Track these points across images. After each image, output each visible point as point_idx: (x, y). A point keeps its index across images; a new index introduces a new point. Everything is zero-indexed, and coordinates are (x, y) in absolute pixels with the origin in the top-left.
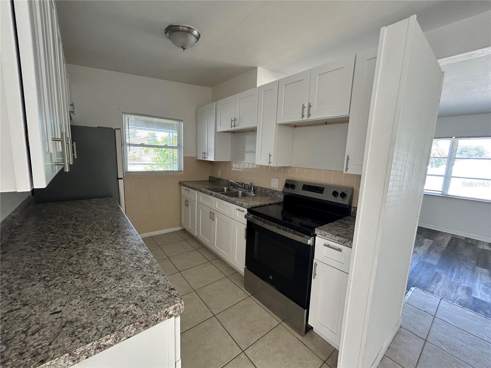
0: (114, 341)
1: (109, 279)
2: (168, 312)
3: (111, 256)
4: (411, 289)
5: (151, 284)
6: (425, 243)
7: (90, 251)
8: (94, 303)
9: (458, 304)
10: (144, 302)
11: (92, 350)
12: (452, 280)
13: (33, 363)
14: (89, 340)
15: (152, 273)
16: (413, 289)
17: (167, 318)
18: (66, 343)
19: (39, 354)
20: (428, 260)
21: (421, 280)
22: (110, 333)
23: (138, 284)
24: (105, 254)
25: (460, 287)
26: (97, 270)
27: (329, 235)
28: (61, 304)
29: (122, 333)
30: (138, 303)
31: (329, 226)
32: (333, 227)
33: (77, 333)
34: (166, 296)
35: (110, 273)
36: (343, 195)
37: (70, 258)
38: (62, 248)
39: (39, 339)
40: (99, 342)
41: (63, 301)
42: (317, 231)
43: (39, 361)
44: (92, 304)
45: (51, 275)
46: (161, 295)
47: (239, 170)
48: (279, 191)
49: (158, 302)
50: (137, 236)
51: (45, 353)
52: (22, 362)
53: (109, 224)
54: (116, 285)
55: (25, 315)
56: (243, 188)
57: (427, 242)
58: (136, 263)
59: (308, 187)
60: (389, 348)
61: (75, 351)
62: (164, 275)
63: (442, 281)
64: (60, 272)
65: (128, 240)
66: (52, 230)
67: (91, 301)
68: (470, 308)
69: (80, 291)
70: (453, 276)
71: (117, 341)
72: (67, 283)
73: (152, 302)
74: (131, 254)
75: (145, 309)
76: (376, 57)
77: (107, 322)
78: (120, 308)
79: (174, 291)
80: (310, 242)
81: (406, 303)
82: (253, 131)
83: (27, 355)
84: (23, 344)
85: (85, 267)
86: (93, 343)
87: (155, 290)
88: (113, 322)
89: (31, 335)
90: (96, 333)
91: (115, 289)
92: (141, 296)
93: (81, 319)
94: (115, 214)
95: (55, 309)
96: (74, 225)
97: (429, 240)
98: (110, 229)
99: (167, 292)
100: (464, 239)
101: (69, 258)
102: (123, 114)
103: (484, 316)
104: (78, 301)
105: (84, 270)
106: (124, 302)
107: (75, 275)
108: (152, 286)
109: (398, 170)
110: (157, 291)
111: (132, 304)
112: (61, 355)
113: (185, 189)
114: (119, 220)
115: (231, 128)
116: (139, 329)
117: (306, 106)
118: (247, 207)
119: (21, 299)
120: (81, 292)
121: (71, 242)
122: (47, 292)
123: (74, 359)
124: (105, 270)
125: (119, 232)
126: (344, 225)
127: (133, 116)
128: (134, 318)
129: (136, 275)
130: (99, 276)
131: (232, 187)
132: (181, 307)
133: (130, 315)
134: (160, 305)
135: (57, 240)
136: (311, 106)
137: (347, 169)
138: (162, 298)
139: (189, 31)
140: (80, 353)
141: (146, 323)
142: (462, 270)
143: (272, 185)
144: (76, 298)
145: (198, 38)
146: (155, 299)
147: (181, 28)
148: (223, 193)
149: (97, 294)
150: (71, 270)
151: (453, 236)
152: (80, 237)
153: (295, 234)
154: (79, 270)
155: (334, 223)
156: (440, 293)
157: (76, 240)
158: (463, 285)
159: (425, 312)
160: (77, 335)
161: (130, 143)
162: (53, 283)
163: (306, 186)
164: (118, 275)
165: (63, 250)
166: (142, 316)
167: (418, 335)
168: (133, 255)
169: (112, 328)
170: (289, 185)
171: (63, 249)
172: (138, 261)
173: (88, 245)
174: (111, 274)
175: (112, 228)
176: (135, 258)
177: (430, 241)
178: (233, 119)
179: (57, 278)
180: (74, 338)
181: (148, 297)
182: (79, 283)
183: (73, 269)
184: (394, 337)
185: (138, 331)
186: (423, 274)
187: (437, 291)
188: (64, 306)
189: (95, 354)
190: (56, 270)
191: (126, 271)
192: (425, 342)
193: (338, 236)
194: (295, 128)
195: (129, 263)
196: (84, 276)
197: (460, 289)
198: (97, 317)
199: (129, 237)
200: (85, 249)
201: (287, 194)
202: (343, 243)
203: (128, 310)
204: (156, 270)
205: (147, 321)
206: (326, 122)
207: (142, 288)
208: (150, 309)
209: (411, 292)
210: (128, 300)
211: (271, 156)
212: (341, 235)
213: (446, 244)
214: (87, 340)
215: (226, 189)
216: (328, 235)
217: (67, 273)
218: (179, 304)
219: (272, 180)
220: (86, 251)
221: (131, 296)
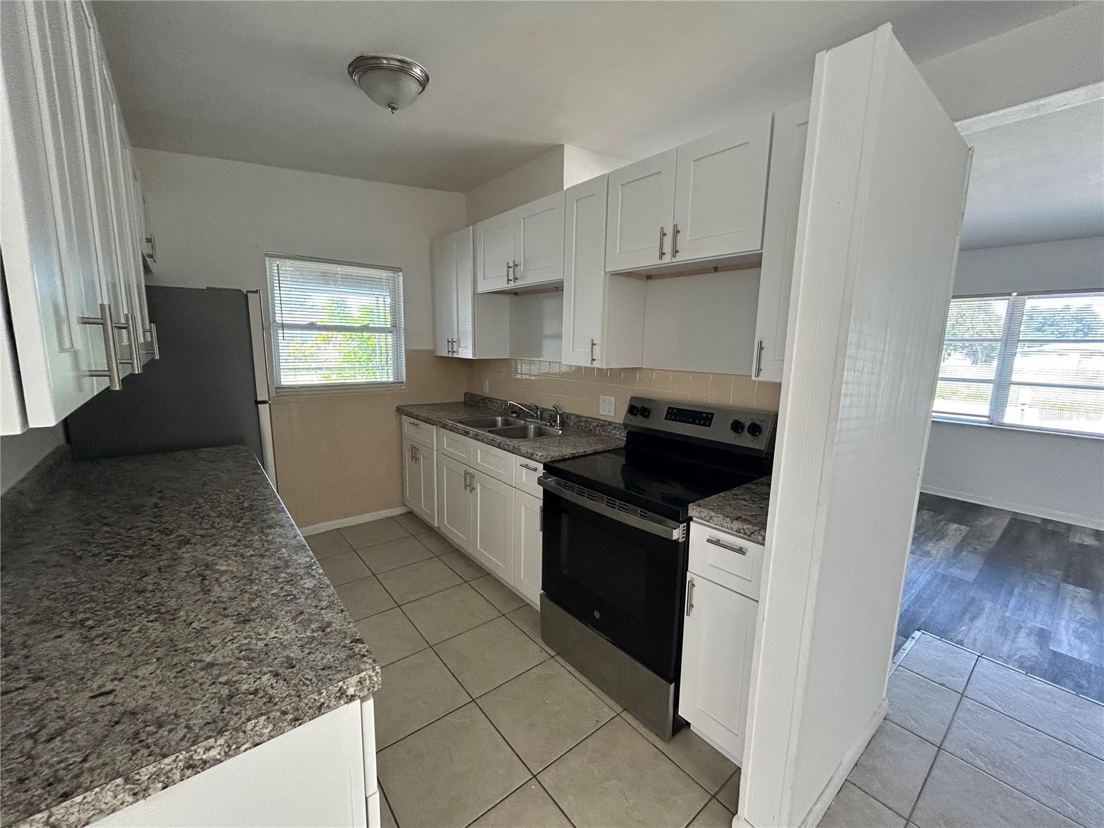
0: (225, 752)
1: (221, 622)
2: (344, 690)
3: (232, 572)
4: (913, 635)
5: (313, 631)
6: (950, 533)
7: (185, 563)
8: (186, 674)
9: (1017, 666)
10: (294, 670)
11: (174, 770)
12: (1008, 614)
13: (46, 799)
14: (168, 749)
15: (316, 606)
16: (917, 634)
17: (342, 702)
18: (118, 758)
19: (60, 781)
20: (956, 572)
21: (936, 615)
22: (215, 734)
23: (284, 630)
24: (218, 567)
25: (1023, 630)
26: (199, 602)
27: (719, 518)
28: (113, 677)
29: (241, 735)
30: (280, 671)
31: (721, 499)
32: (728, 500)
33: (143, 736)
34: (343, 655)
35: (225, 609)
36: (755, 429)
37: (141, 578)
38: (126, 556)
39: (63, 749)
40: (191, 753)
41: (120, 671)
42: (693, 509)
43: (59, 795)
44: (181, 675)
45: (97, 615)
46: (332, 653)
47: (528, 377)
48: (616, 423)
49: (323, 669)
50: (292, 529)
51: (72, 777)
52: (23, 796)
53: (232, 503)
54: (235, 634)
55: (35, 700)
56: (537, 419)
57: (955, 531)
58: (285, 587)
59: (678, 413)
60: (856, 764)
61: (138, 773)
62: (342, 611)
63: (985, 616)
64: (118, 609)
65: (270, 537)
66: (106, 518)
67: (179, 669)
68: (1044, 675)
69: (158, 647)
70: (1010, 606)
71: (231, 753)
72: (130, 633)
73: (311, 668)
74: (276, 568)
75: (294, 685)
76: (807, 122)
77: (209, 712)
78: (240, 683)
79: (362, 646)
80: (677, 534)
81: (899, 666)
82: (555, 289)
83: (34, 782)
84: (27, 761)
85: (172, 598)
86: (177, 757)
87: (320, 644)
88: (222, 712)
89: (45, 741)
90: (185, 736)
91: (232, 643)
92: (288, 657)
93: (154, 706)
94: (248, 482)
95: (100, 687)
96: (156, 506)
97: (959, 526)
98: (234, 513)
99: (345, 647)
100: (1039, 522)
101: (139, 577)
102: (267, 258)
103: (1074, 693)
104: (151, 668)
105: (169, 603)
106: (251, 671)
107: (149, 615)
108: (316, 634)
109: (862, 372)
110: (325, 644)
111: (266, 674)
112: (108, 780)
113: (410, 423)
114: (256, 493)
115: (508, 283)
116: (281, 727)
117: (669, 231)
118: (544, 461)
119: (30, 667)
120: (159, 649)
121: (145, 544)
122: (86, 651)
123: (136, 791)
124: (215, 602)
125: (253, 520)
126: (754, 495)
127: (288, 262)
128: (269, 702)
129: (283, 613)
130: (200, 617)
131: (514, 415)
132: (376, 679)
133: (262, 697)
134: (329, 675)
135: (115, 540)
136: (678, 232)
137: (759, 370)
138: (334, 661)
139: (403, 68)
140: (149, 778)
141: (295, 714)
142: (1031, 590)
143: (601, 409)
144: (147, 664)
145: (424, 83)
146: (318, 662)
147: (385, 62)
148: (493, 429)
149: (193, 654)
150: (142, 603)
151: (1014, 517)
152: (166, 532)
153: (646, 517)
154: (158, 603)
155: (733, 492)
156: (978, 643)
157: (158, 539)
158: (1029, 626)
159: (941, 684)
160: (143, 740)
161: (284, 322)
162: (99, 632)
163: (675, 411)
164: (244, 613)
165: (127, 561)
166: (288, 699)
167: (923, 735)
168: (279, 570)
169: (221, 724)
170: (638, 408)
171: (127, 559)
172: (288, 582)
173: (184, 549)
174: (227, 612)
175: (239, 512)
176: (283, 575)
177: (962, 527)
178: (511, 265)
179: (110, 622)
180: (138, 745)
181: (303, 658)
182: (156, 631)
183: (145, 602)
184: (870, 741)
185: (277, 731)
186: (943, 602)
187: (971, 637)
188: (121, 679)
189: (182, 780)
190: (108, 605)
191: (261, 604)
192: (938, 751)
193: (737, 519)
194: (650, 281)
195: (269, 587)
196: (167, 616)
197: (1023, 633)
198: (190, 701)
199: (273, 530)
200: (175, 559)
201: (634, 430)
202: (749, 536)
203: (258, 687)
204: (326, 601)
205: (297, 710)
206: (716, 267)
207: (291, 640)
208: (305, 684)
209: (914, 642)
210: (258, 665)
211: (595, 344)
212: (745, 517)
213: (998, 533)
214: (165, 749)
215: (502, 420)
216: (715, 519)
217: (132, 610)
218: (370, 672)
219: (601, 399)
220: (178, 562)
221: (266, 656)
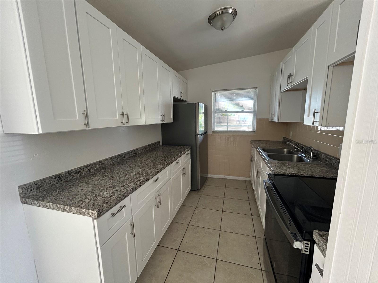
56: (303, 153)
80: (300, 246)
102: (213, 92)
115: (288, 86)
145: (235, 14)
147: (218, 12)
178: (289, 76)
211: (317, 112)
215: (287, 151)
